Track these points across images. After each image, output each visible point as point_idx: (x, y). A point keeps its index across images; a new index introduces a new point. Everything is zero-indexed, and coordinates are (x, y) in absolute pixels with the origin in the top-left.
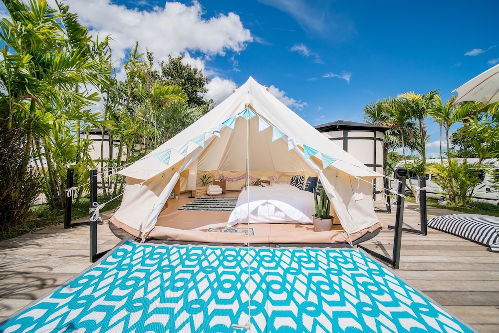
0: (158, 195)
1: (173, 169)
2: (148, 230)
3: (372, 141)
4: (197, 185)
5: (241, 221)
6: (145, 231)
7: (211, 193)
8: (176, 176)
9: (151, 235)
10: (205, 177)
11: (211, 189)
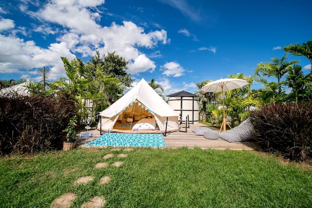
0: (113, 121)
1: (117, 115)
2: (111, 130)
3: (192, 101)
4: (123, 118)
5: (136, 129)
6: (110, 130)
7: (128, 121)
8: (118, 116)
9: (112, 131)
10: (126, 115)
11: (128, 120)
